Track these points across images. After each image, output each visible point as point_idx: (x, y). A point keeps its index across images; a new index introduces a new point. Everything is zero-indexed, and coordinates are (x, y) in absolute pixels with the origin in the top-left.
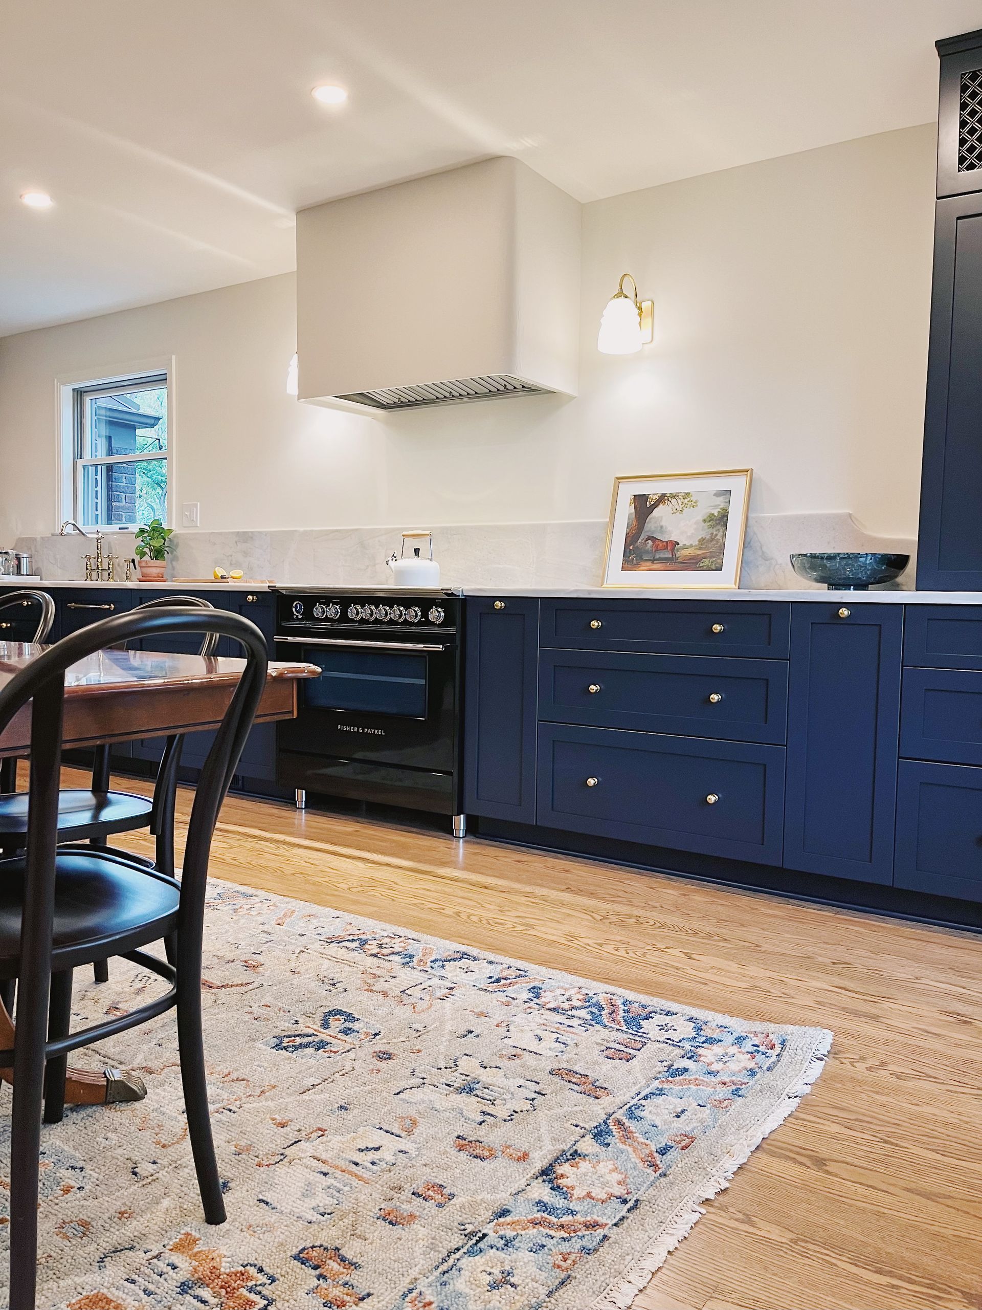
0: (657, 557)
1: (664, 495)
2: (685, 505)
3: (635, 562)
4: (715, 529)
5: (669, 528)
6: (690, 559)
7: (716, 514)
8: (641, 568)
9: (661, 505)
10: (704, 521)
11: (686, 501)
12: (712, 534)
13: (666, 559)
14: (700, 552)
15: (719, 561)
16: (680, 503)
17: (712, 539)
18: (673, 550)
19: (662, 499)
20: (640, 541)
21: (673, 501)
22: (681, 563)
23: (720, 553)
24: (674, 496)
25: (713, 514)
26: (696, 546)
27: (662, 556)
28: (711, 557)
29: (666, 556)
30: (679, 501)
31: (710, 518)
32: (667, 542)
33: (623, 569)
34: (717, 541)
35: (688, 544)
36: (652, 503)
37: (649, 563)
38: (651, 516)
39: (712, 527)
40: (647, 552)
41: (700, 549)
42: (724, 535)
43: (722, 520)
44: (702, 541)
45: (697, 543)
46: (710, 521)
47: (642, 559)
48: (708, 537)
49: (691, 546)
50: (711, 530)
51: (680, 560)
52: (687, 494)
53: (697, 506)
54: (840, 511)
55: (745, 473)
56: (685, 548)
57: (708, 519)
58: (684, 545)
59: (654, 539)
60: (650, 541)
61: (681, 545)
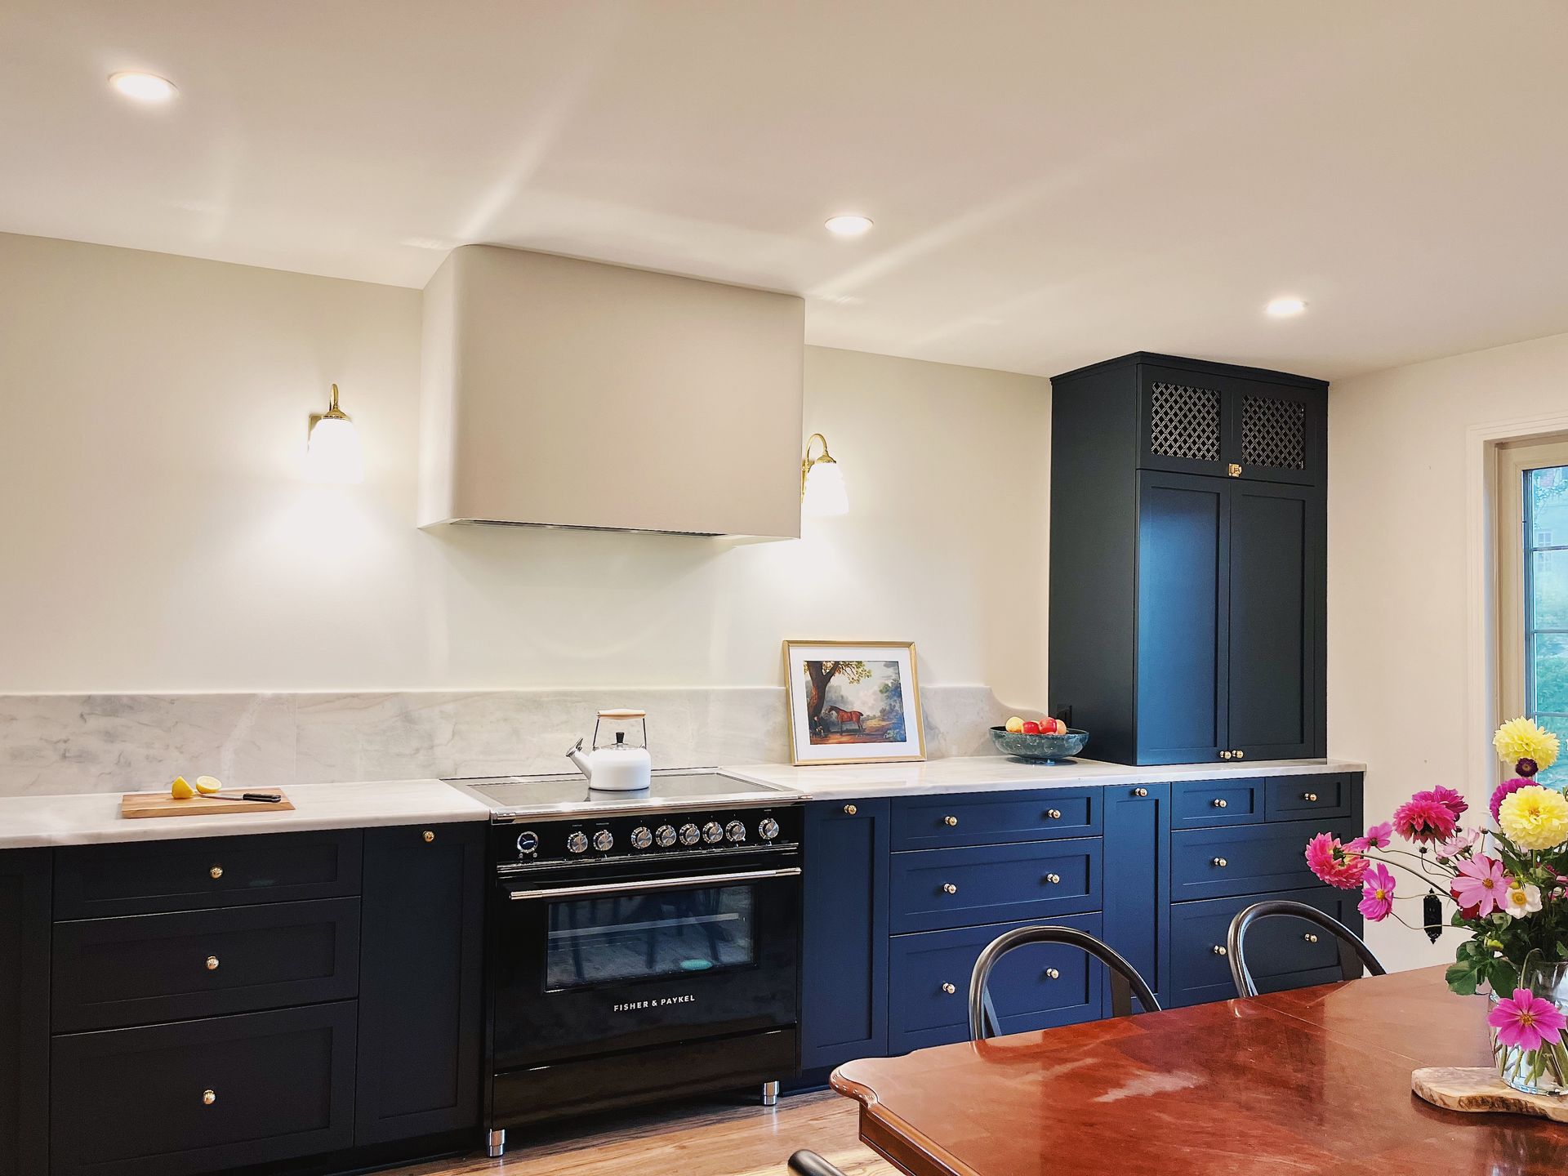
1: (837, 663)
2: (860, 675)
3: (823, 734)
4: (892, 700)
5: (850, 699)
6: (878, 730)
7: (890, 685)
8: (830, 741)
9: (837, 674)
10: (881, 691)
11: (860, 670)
12: (891, 705)
13: (854, 731)
14: (884, 723)
15: (902, 732)
16: (855, 673)
17: (892, 709)
18: (858, 720)
19: (837, 666)
20: (823, 711)
21: (848, 669)
22: (868, 734)
23: (902, 724)
24: (847, 664)
25: (888, 685)
26: (879, 717)
28: (895, 728)
29: (853, 728)
30: (853, 670)
31: (885, 689)
32: (851, 713)
33: (812, 742)
34: (897, 713)
35: (871, 714)
36: (828, 671)
37: (838, 736)
38: (829, 685)
39: (890, 698)
40: (833, 724)
41: (883, 720)
42: (901, 706)
43: (895, 691)
44: (883, 711)
45: (879, 714)
46: (886, 692)
47: (830, 731)
48: (888, 708)
49: (874, 717)
50: (889, 701)
51: (867, 732)
52: (859, 664)
53: (871, 676)
54: (982, 685)
55: (908, 645)
56: (869, 718)
57: (885, 690)
58: (868, 716)
59: (838, 710)
60: (834, 712)
61: (865, 716)
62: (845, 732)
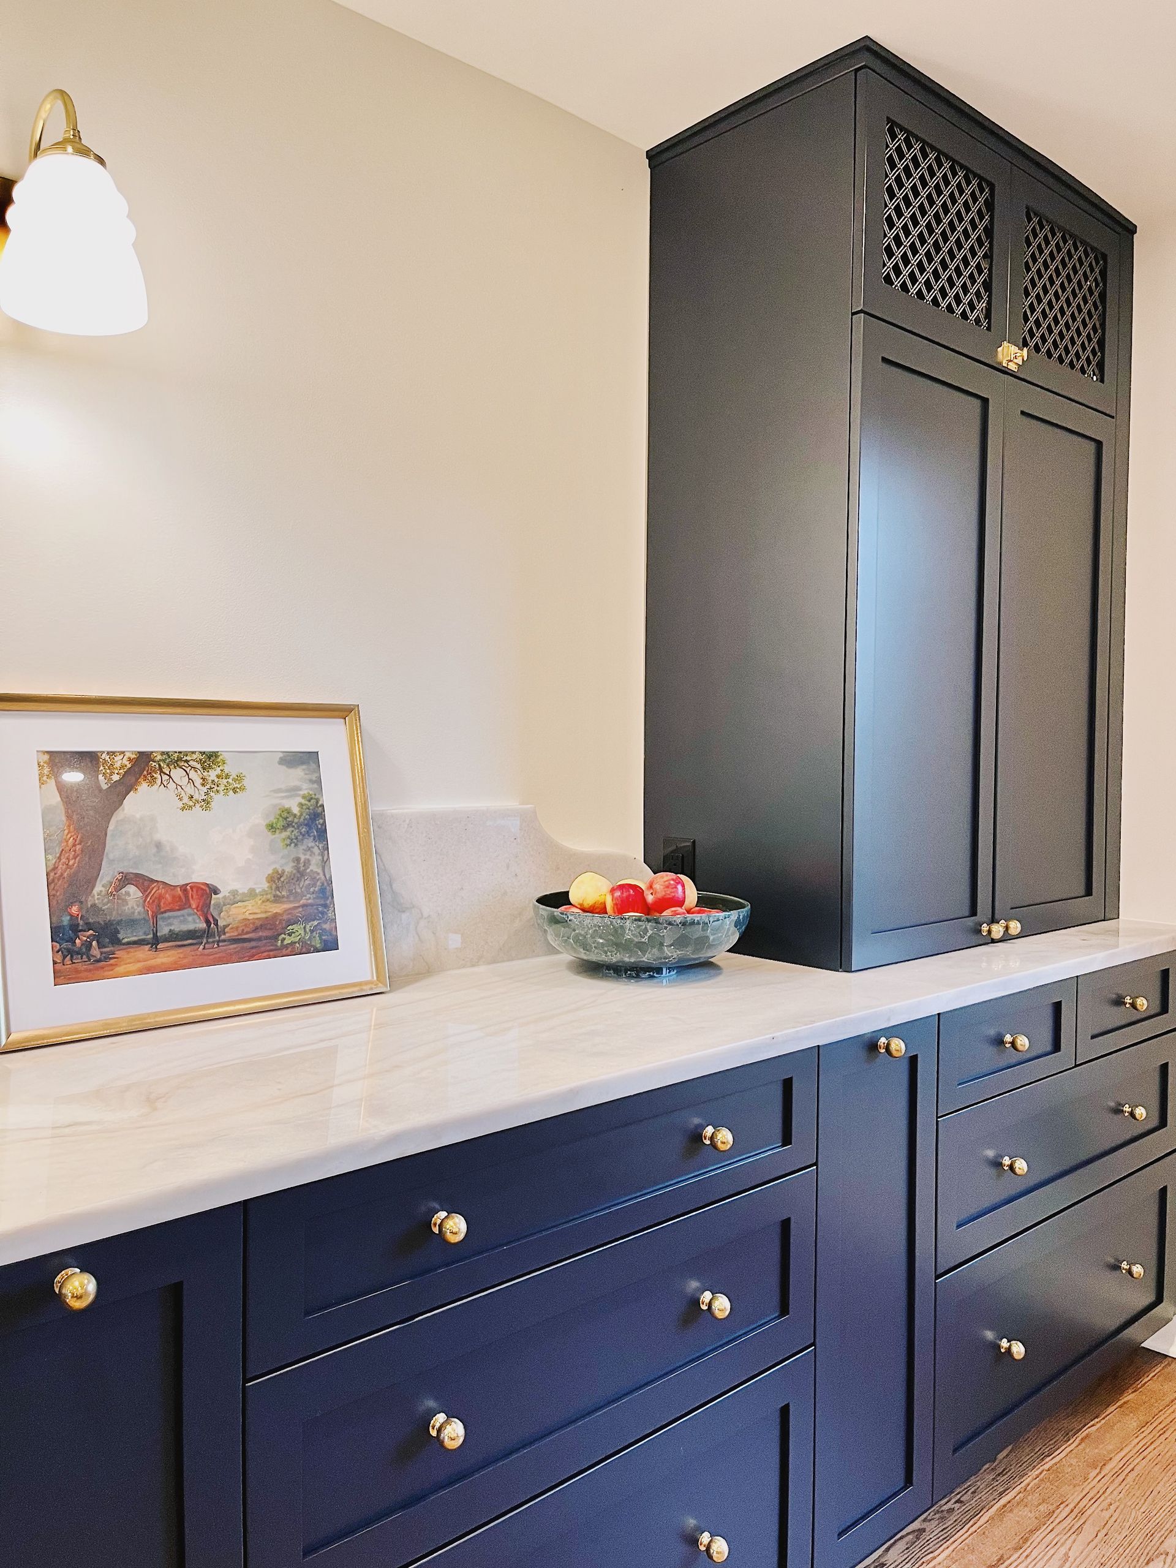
0: (164, 931)
1: (144, 757)
2: (212, 788)
3: (95, 952)
4: (301, 848)
6: (256, 930)
7: (296, 810)
8: (120, 969)
9: (143, 787)
10: (271, 827)
11: (212, 775)
12: (298, 860)
13: (192, 935)
14: (277, 908)
15: (326, 926)
16: (198, 782)
17: (300, 874)
18: (204, 910)
19: (143, 766)
20: (98, 888)
21: (177, 773)
22: (233, 941)
23: (325, 906)
24: (177, 760)
25: (289, 811)
26: (264, 893)
27: (178, 927)
28: (308, 919)
29: (192, 927)
30: (192, 774)
31: (284, 822)
32: (184, 888)
33: (60, 977)
34: (314, 880)
35: (242, 888)
36: (116, 778)
37: (144, 952)
39: (294, 842)
40: (129, 921)
41: (277, 899)
42: (325, 862)
43: (311, 825)
44: (275, 878)
45: (265, 885)
46: (285, 828)
47: (116, 941)
48: (289, 869)
49: (252, 894)
50: (293, 851)
51: (230, 935)
52: (210, 758)
53: (242, 789)
54: (512, 804)
55: (342, 712)
56: (235, 898)
57: (281, 823)
58: (234, 893)
59: (143, 882)
60: (131, 889)
61: (224, 892)
62: (166, 939)
